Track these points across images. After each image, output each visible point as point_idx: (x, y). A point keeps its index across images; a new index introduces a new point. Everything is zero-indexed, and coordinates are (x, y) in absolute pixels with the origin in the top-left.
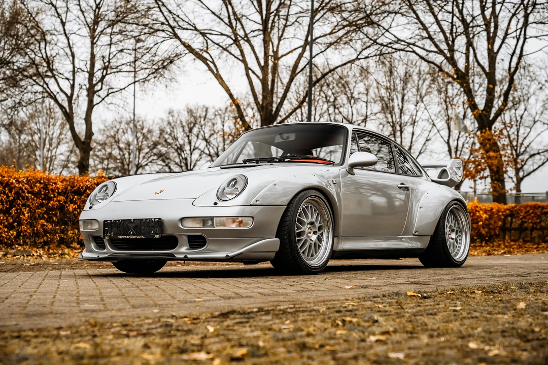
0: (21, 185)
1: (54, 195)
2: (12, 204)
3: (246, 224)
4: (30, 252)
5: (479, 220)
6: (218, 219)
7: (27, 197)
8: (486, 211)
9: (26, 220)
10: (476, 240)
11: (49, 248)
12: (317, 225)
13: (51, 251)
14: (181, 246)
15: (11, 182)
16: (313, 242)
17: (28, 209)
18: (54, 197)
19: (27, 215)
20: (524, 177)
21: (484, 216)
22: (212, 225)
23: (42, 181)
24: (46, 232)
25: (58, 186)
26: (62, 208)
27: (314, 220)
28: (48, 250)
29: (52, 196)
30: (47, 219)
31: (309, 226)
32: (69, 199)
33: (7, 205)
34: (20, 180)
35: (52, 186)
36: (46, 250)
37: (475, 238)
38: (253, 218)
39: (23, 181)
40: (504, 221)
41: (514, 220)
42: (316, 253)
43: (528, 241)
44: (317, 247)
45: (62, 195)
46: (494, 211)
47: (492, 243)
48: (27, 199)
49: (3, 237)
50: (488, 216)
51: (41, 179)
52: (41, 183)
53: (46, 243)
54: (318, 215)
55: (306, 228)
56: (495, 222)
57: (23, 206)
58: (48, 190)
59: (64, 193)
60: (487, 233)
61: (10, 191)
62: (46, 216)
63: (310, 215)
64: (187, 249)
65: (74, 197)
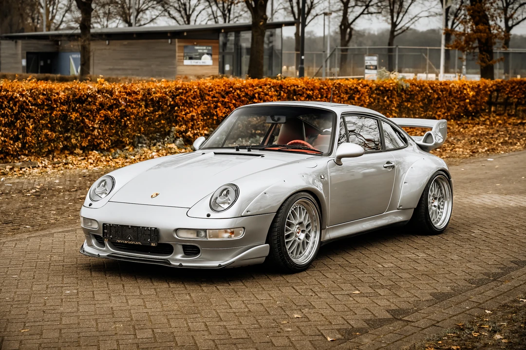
0: (24, 99)
1: (57, 105)
2: (17, 117)
3: (238, 234)
4: (35, 164)
5: (466, 97)
6: (211, 231)
7: (31, 109)
8: (473, 89)
9: (31, 132)
10: (462, 116)
11: (54, 157)
12: (306, 223)
13: (56, 160)
14: (177, 254)
15: (15, 96)
16: (302, 241)
17: (32, 120)
18: (57, 107)
19: (31, 127)
20: (513, 26)
21: (471, 93)
22: (206, 236)
23: (45, 93)
24: (50, 141)
25: (60, 96)
26: (64, 117)
27: (302, 220)
28: (53, 159)
29: (55, 106)
30: (51, 128)
31: (298, 226)
32: (71, 108)
33: (12, 118)
34: (24, 93)
35: (55, 96)
36: (51, 159)
37: (462, 114)
38: (244, 228)
39: (26, 94)
40: (490, 96)
41: (500, 95)
42: (304, 249)
43: (513, 115)
44: (305, 244)
45: (64, 105)
46: (481, 87)
47: (478, 118)
48: (31, 111)
49: (10, 149)
50: (475, 94)
51: (44, 90)
52: (43, 94)
53: (50, 152)
54: (306, 213)
55: (294, 229)
56: (482, 98)
57: (27, 118)
58: (51, 101)
59: (66, 102)
60: (473, 109)
61: (15, 105)
62: (49, 125)
63: (298, 216)
64: (183, 257)
65: (76, 106)
